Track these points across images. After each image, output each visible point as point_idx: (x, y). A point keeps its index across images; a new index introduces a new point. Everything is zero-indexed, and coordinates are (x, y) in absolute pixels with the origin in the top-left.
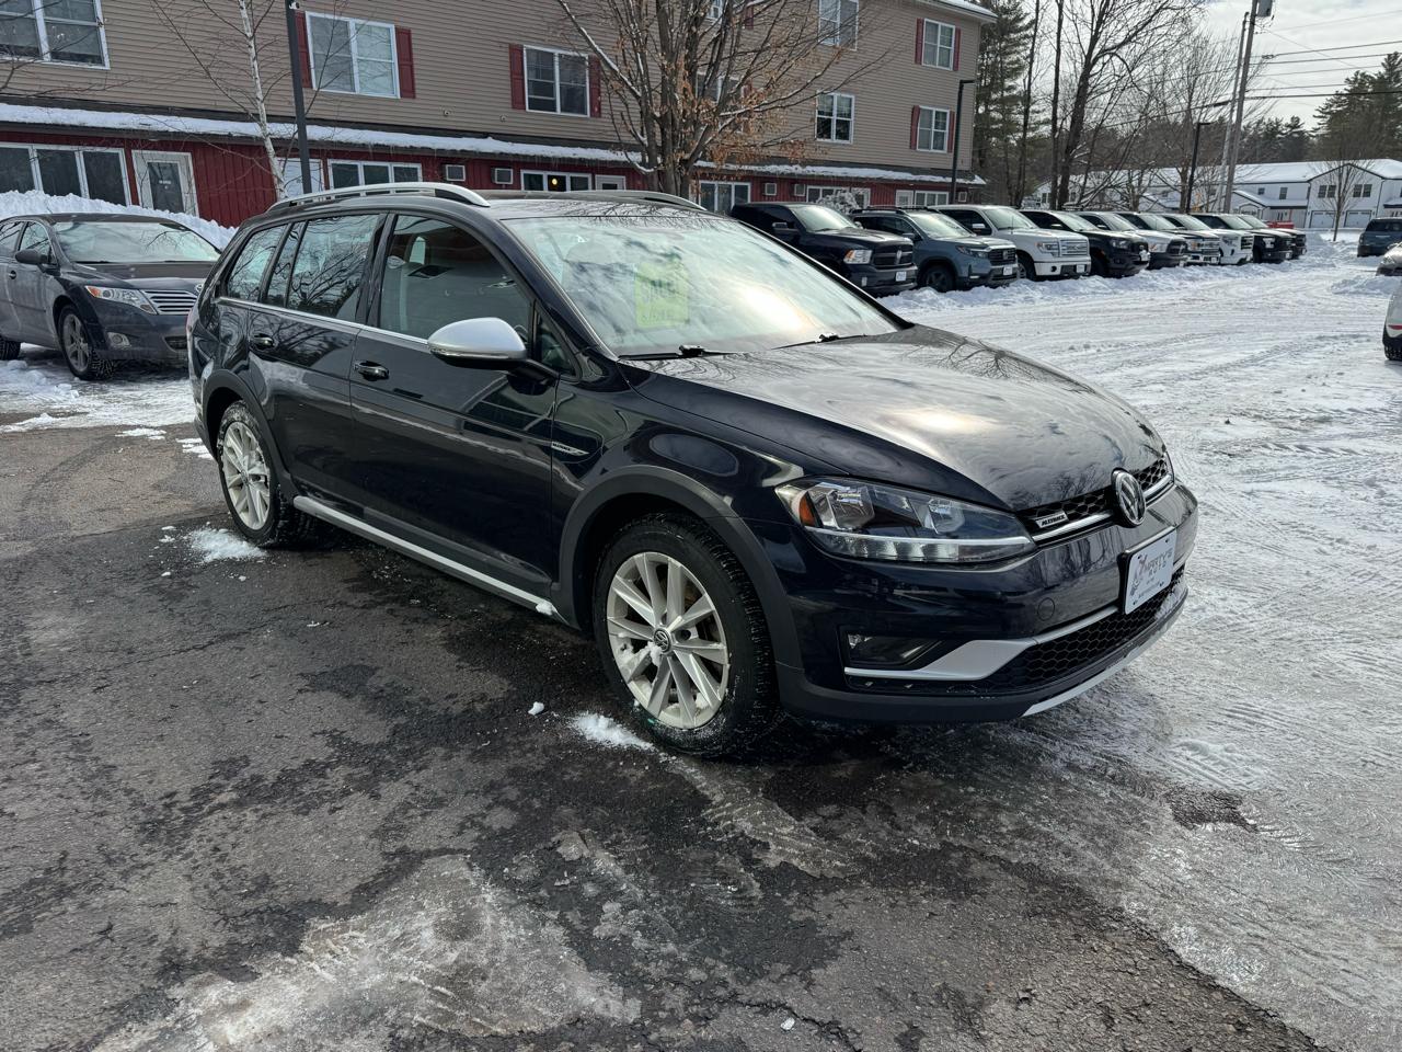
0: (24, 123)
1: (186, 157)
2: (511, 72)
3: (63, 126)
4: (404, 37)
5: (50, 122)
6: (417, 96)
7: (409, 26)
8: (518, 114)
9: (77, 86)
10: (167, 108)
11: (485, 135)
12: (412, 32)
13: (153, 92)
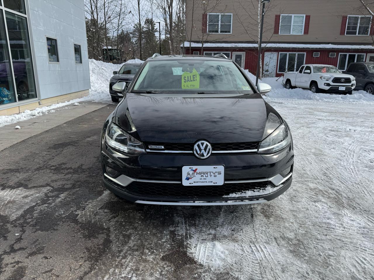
0: (212, 47)
1: (244, 53)
2: (342, 24)
3: (219, 47)
4: (308, 18)
5: (217, 46)
6: (309, 34)
7: (309, 14)
8: (342, 36)
9: (220, 38)
10: (242, 42)
11: (328, 43)
12: (311, 16)
13: (234, 38)
